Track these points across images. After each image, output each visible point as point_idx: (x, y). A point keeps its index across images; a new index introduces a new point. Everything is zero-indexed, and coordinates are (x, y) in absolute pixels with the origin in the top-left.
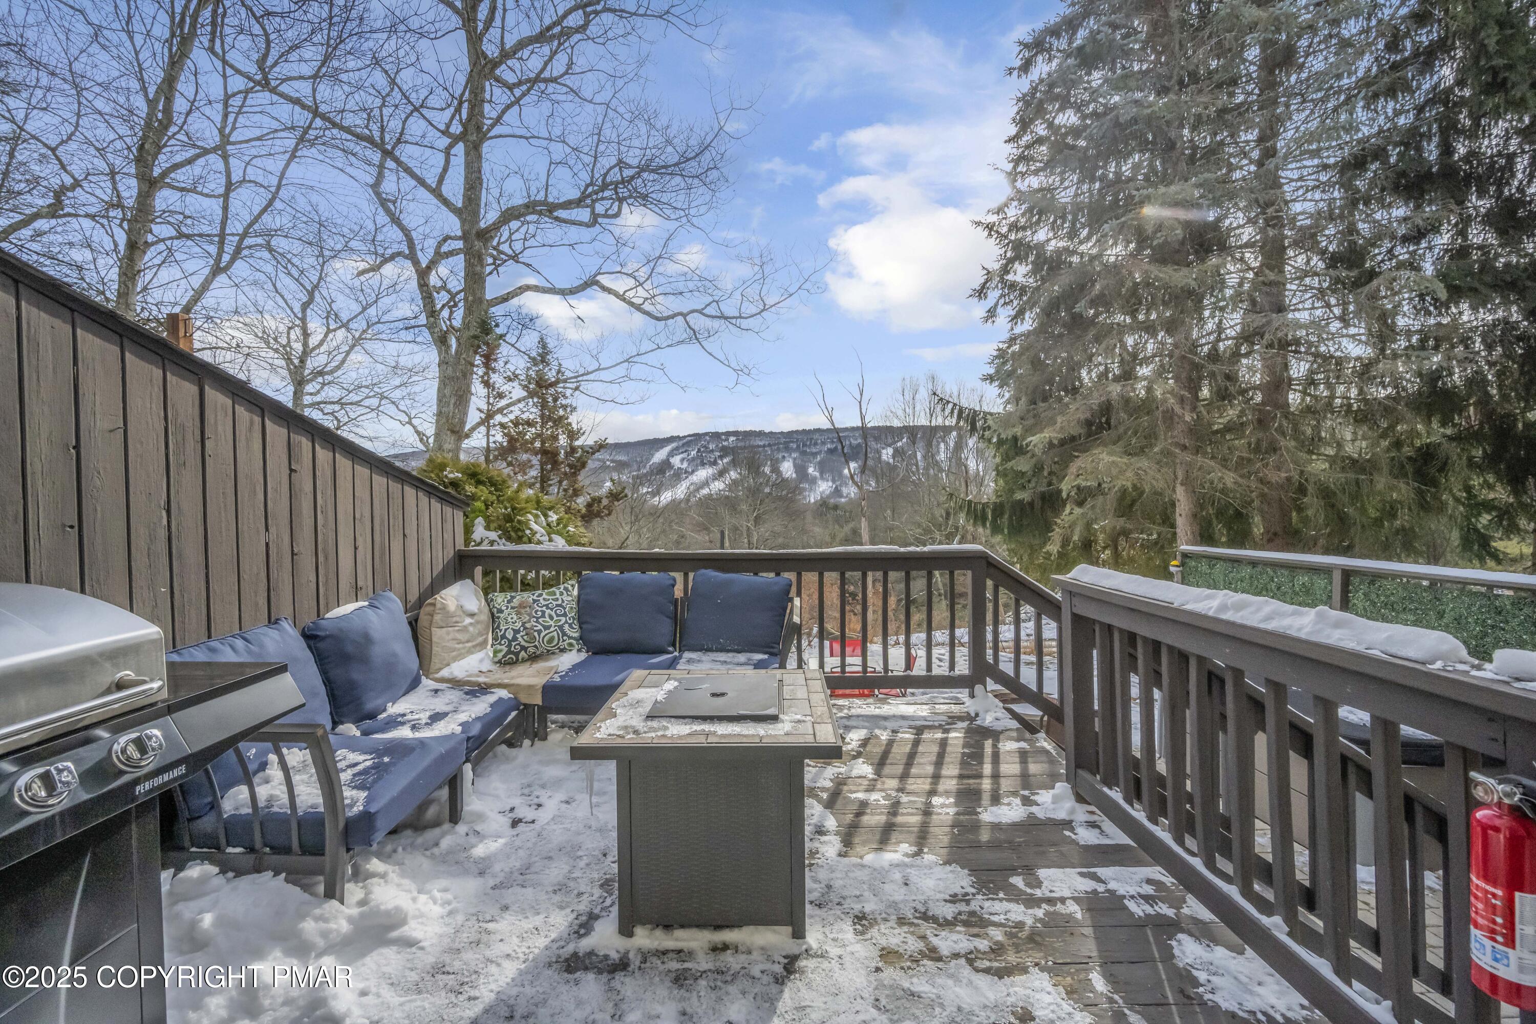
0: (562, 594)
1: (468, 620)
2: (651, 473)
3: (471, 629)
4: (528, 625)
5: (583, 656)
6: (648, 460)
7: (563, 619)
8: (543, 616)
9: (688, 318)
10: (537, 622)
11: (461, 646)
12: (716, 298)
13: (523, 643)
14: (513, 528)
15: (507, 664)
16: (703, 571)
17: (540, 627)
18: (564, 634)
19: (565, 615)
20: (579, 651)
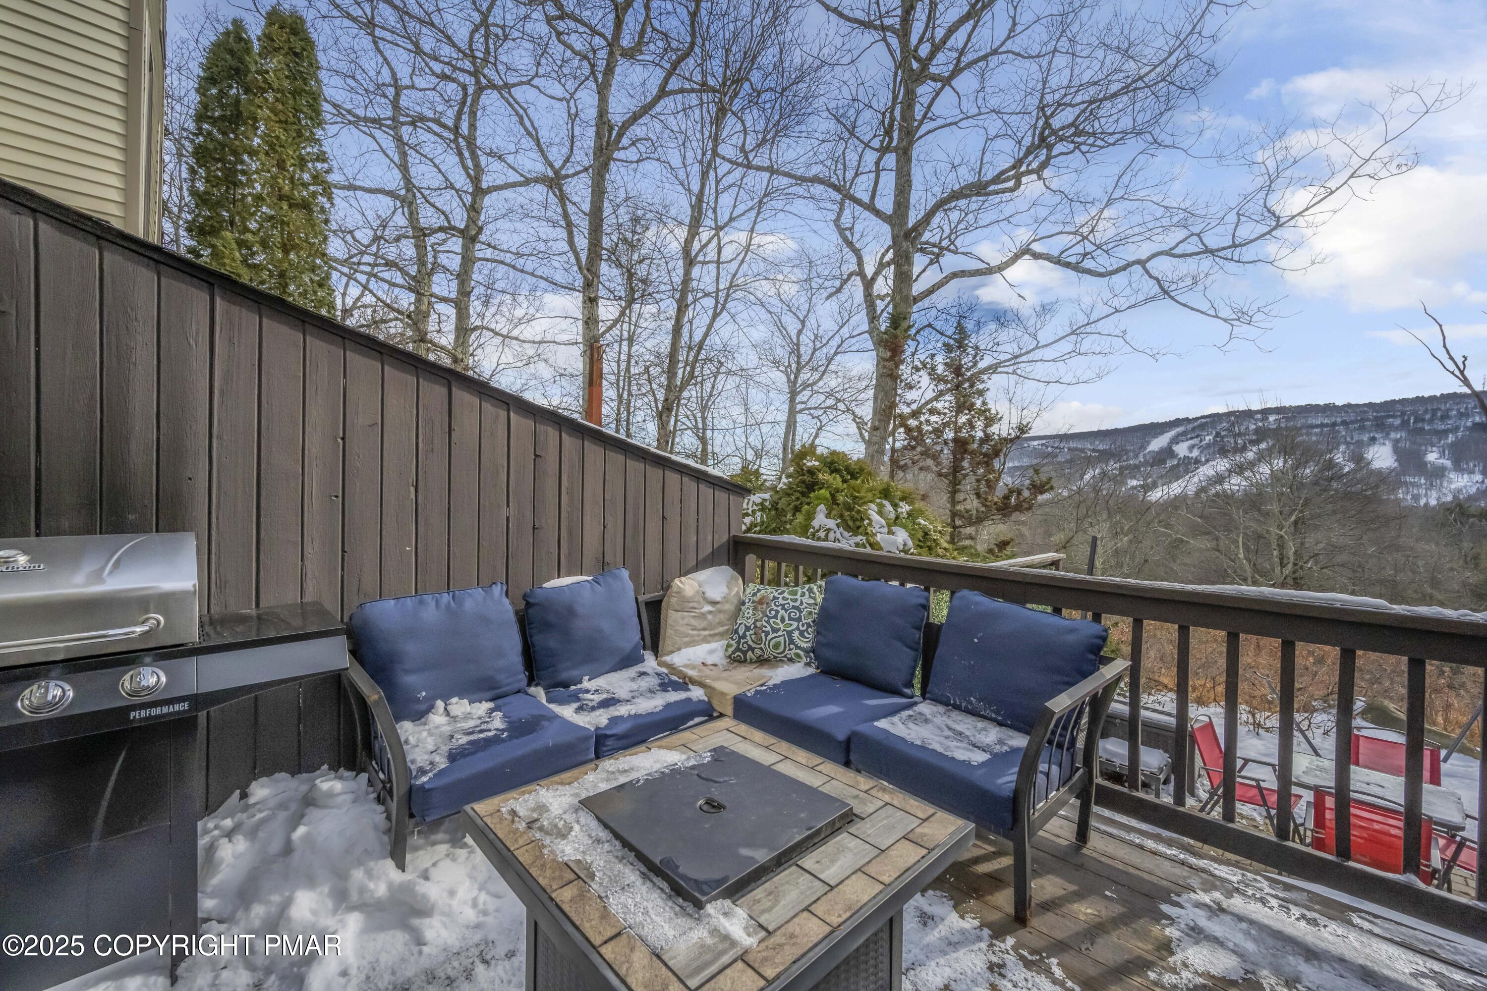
0: (803, 595)
1: (708, 608)
2: (1146, 463)
3: (710, 617)
4: (759, 624)
5: (811, 670)
6: (1143, 447)
7: (795, 624)
8: (775, 617)
9: (1148, 265)
10: (767, 622)
11: (695, 632)
12: (1196, 230)
13: (750, 643)
14: (852, 517)
15: (735, 660)
16: (965, 593)
17: (769, 629)
18: (792, 642)
19: (799, 620)
20: (808, 664)
